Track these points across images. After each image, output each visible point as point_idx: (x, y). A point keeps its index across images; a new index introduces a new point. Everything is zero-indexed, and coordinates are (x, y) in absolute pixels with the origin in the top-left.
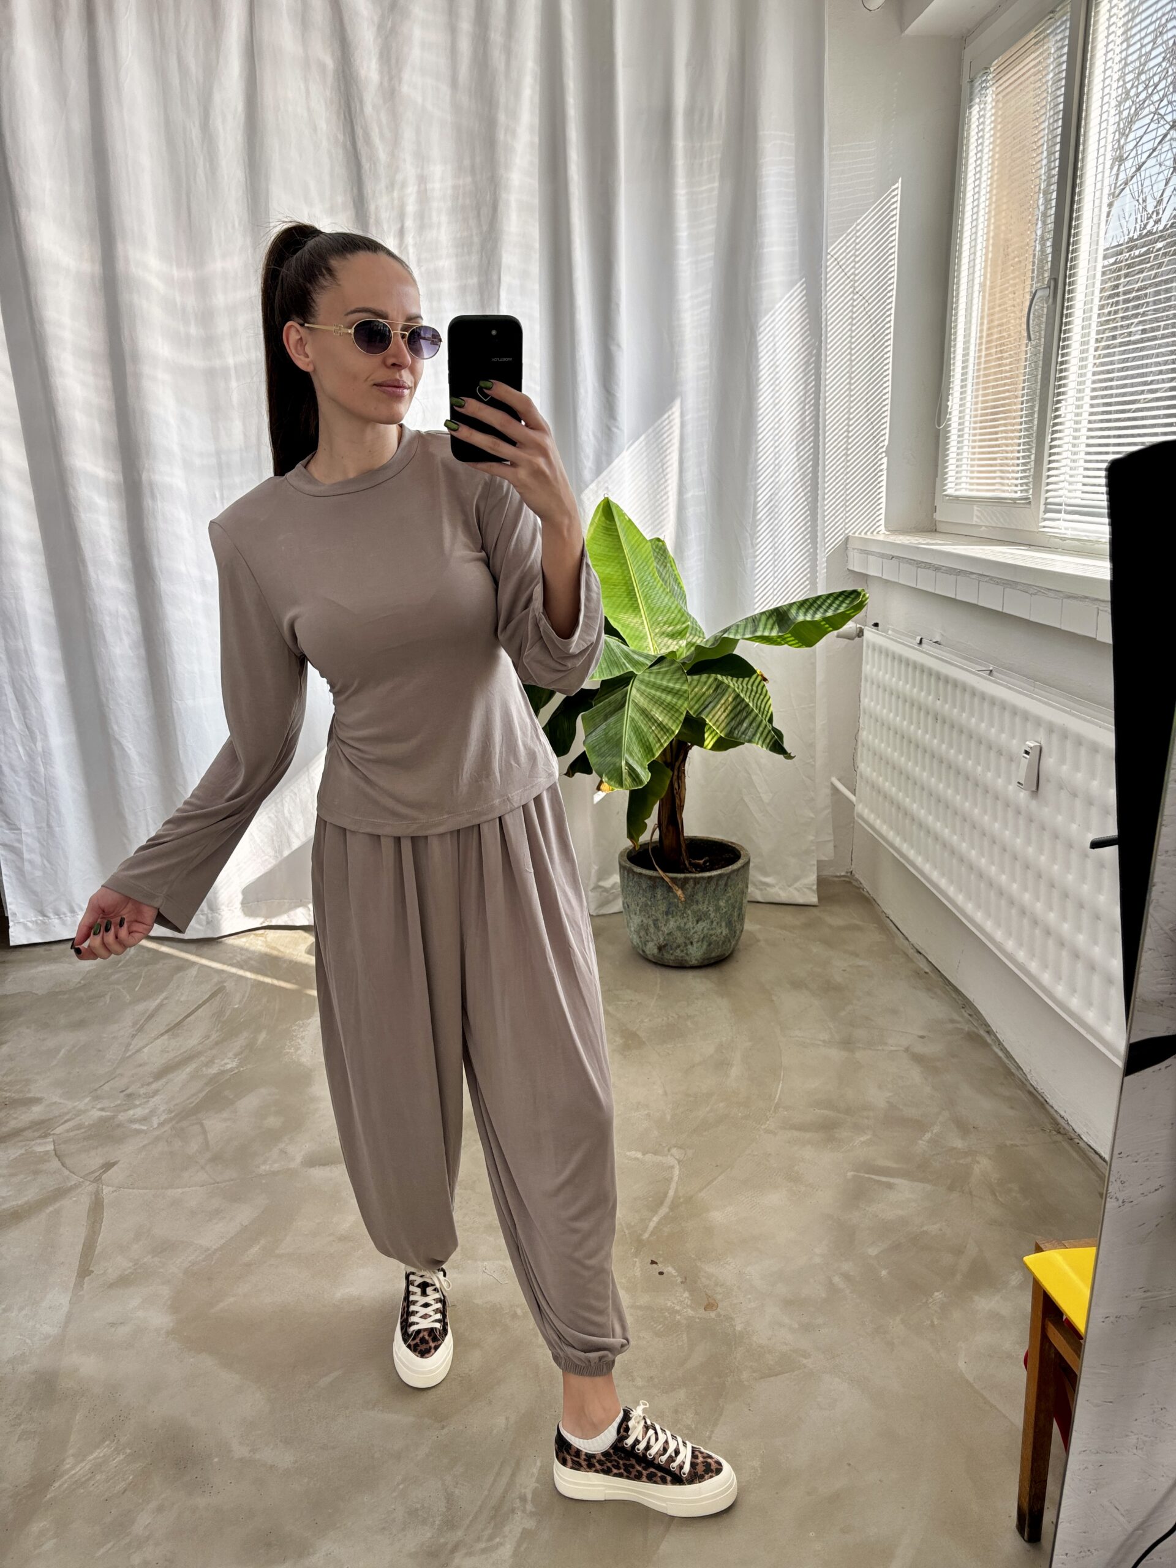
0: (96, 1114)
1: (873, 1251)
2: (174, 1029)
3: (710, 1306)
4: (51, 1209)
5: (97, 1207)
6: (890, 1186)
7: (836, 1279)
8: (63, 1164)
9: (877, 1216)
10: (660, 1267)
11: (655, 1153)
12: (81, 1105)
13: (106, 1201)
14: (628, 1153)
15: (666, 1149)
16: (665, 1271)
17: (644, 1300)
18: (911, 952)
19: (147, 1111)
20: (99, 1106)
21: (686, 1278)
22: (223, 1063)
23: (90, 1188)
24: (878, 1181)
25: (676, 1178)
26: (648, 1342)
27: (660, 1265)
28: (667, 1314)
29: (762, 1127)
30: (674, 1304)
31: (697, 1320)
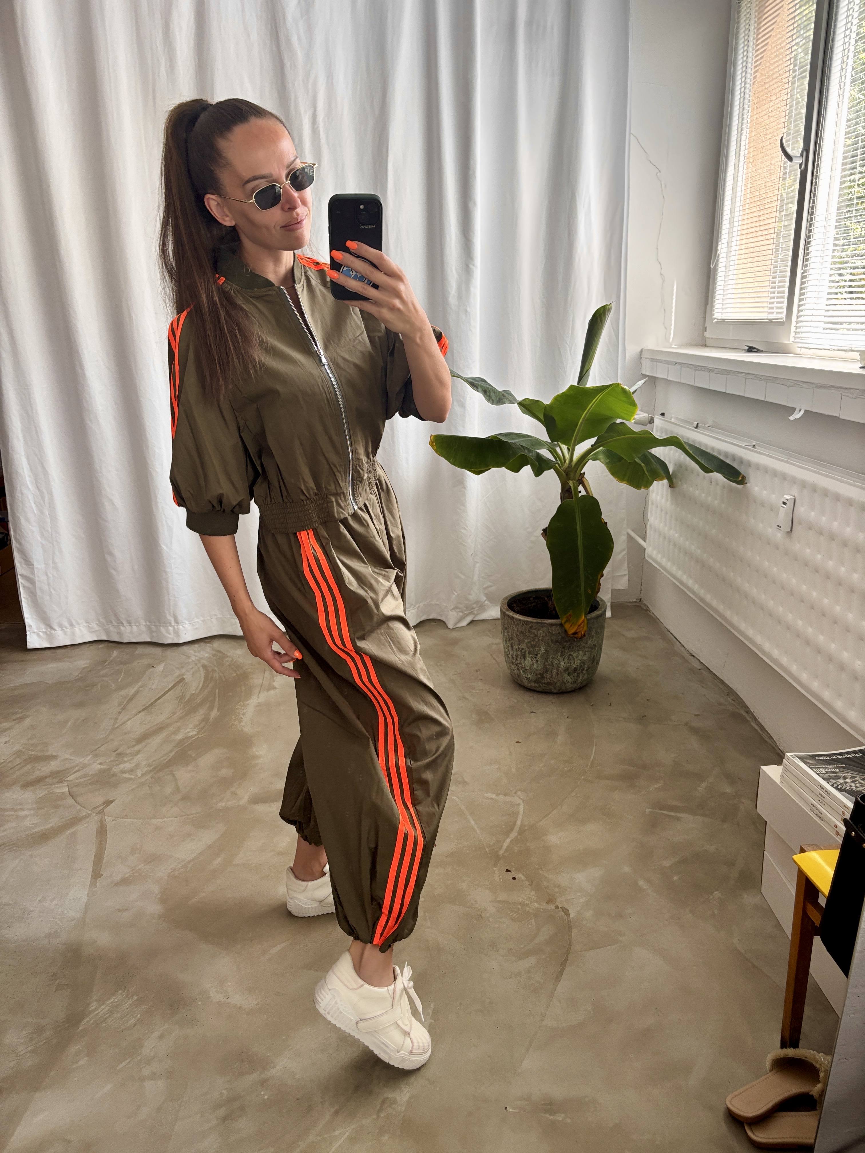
0: (96, 767)
1: (667, 863)
2: (148, 708)
3: (550, 901)
4: (69, 832)
5: (102, 832)
6: (678, 819)
7: (641, 883)
8: (75, 801)
9: (669, 840)
11: (506, 795)
12: (86, 760)
13: (108, 827)
14: (486, 795)
15: (513, 792)
16: (516, 877)
17: (503, 896)
18: (687, 656)
19: (133, 765)
20: (98, 762)
21: (532, 882)
22: (186, 731)
23: (97, 818)
24: (669, 815)
25: (521, 812)
26: (507, 925)
27: (513, 873)
28: (519, 906)
29: (583, 777)
30: (524, 899)
31: (542, 910)
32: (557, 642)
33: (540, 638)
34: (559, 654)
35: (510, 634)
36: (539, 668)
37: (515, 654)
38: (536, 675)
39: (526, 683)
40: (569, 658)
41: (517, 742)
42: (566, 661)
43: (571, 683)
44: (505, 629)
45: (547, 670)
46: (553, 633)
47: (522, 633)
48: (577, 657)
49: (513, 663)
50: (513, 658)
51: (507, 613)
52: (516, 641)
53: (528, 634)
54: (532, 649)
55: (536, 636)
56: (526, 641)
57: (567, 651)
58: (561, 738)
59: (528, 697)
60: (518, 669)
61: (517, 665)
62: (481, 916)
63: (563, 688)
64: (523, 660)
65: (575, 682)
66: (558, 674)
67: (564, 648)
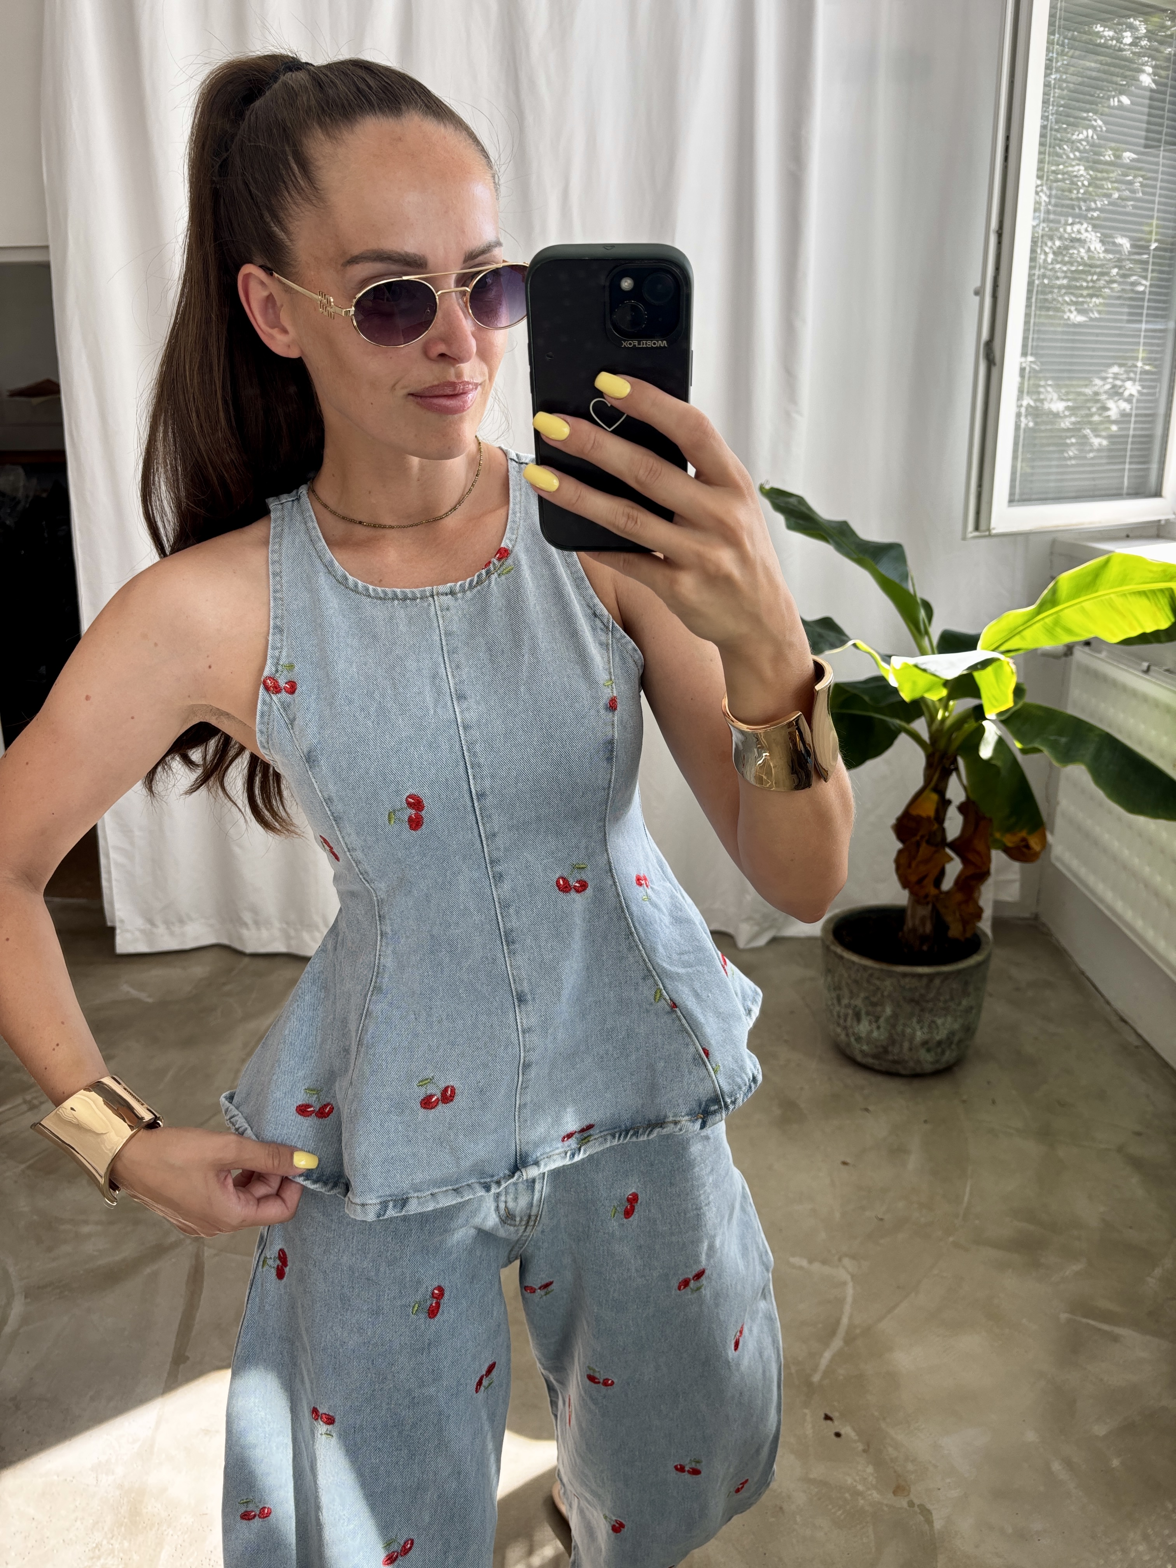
1: (1100, 1430)
3: (900, 1489)
4: (148, 1270)
5: (196, 1276)
6: (1114, 1338)
7: (1056, 1466)
9: (1101, 1380)
10: (837, 1426)
11: (824, 1262)
13: (206, 1267)
14: (792, 1260)
15: (836, 1258)
16: (842, 1432)
17: (818, 1471)
18: (1114, 1019)
21: (868, 1446)
23: (190, 1248)
24: (1098, 1329)
25: (849, 1299)
26: (826, 1534)
27: (836, 1423)
28: (847, 1495)
29: (951, 1239)
30: (855, 1481)
31: (885, 1509)
32: (912, 1000)
33: (886, 993)
34: (915, 1020)
35: (836, 979)
36: (882, 1037)
37: (843, 1011)
38: (876, 1047)
39: (859, 1058)
40: (930, 1027)
41: (845, 1163)
42: (926, 1030)
43: (932, 1063)
44: (829, 971)
45: (892, 1041)
46: (907, 987)
47: (856, 982)
48: (943, 1024)
49: (839, 1025)
50: (839, 1016)
51: (833, 948)
52: (846, 991)
53: (865, 985)
54: (870, 1008)
55: (878, 989)
56: (862, 995)
57: (927, 1015)
58: (913, 1161)
59: (860, 1078)
60: (847, 1035)
61: (845, 1028)
62: (781, 1508)
63: (918, 1070)
64: (855, 1023)
65: (937, 1061)
66: (910, 1049)
67: (923, 1010)
